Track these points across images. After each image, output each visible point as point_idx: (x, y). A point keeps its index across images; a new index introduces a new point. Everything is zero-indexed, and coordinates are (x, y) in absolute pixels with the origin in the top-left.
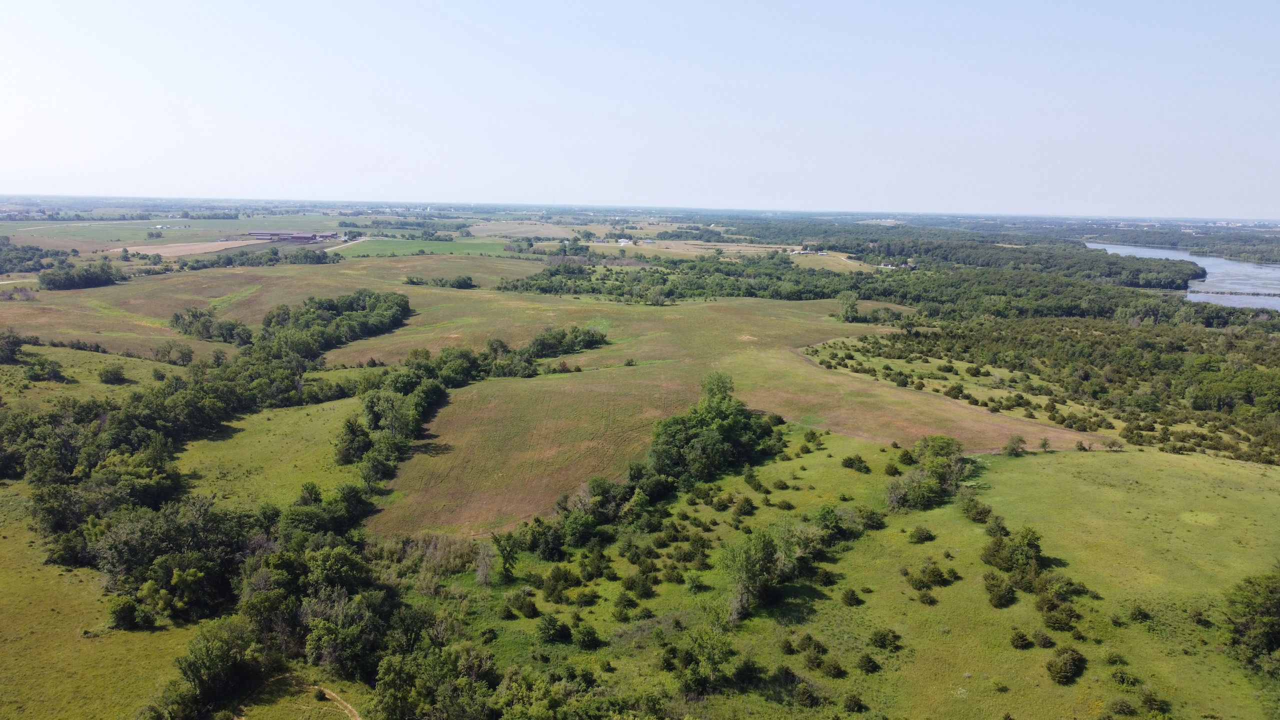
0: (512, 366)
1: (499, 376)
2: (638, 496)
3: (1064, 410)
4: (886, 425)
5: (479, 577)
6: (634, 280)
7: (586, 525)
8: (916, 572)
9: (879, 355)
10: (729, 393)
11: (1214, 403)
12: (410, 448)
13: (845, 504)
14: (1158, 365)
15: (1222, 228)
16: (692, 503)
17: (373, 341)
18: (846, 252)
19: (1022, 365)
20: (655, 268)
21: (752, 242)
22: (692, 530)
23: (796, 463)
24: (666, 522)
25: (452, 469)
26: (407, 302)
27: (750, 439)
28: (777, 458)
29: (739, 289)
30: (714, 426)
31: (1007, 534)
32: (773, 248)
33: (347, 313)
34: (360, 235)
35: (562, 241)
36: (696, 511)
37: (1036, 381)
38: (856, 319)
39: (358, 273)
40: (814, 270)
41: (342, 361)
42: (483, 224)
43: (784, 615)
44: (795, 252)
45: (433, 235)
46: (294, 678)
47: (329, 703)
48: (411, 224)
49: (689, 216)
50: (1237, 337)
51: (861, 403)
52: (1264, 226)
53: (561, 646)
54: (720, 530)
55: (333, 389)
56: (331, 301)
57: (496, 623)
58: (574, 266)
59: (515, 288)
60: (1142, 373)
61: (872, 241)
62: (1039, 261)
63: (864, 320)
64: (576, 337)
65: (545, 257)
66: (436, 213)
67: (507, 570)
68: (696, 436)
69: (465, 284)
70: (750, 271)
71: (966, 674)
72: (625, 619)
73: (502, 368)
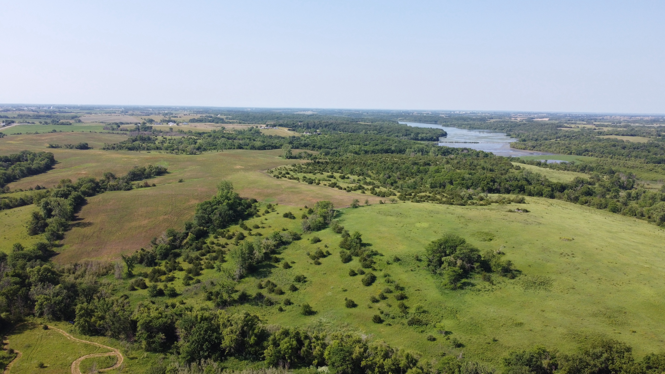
0: (118, 185)
1: (112, 190)
2: (190, 236)
3: (377, 190)
4: (302, 200)
5: (116, 275)
6: (179, 143)
7: (166, 249)
8: (313, 253)
9: (301, 172)
10: (231, 190)
11: (438, 185)
12: (69, 225)
13: (285, 232)
14: (419, 171)
15: (457, 114)
16: (216, 237)
17: (35, 177)
18: (288, 127)
19: (363, 173)
20: (190, 137)
21: (240, 123)
22: (216, 248)
23: (263, 218)
24: (204, 246)
25: (94, 233)
26: (53, 157)
27: (242, 209)
28: (254, 216)
29: (234, 146)
30: (225, 204)
31: (349, 236)
32: (251, 126)
33: (18, 163)
34: (13, 122)
35: (136, 124)
36: (218, 240)
37: (368, 180)
38: (291, 157)
39: (18, 142)
40: (271, 136)
41: (19, 187)
42: (87, 116)
43: (258, 275)
44: (262, 128)
45: (58, 122)
46: (29, 323)
47: (51, 330)
48: (43, 116)
49: (206, 110)
50: (451, 159)
51: (292, 191)
52: (474, 113)
53: (160, 297)
54: (230, 247)
55: (19, 201)
56: (6, 157)
57: (127, 293)
58: (146, 136)
59: (114, 148)
60: (412, 175)
61: (300, 122)
62: (376, 130)
63: (295, 158)
64: (151, 170)
65: (128, 132)
66: (57, 110)
67: (130, 272)
68: (216, 209)
69: (84, 147)
70: (239, 137)
71: (332, 287)
72: (189, 285)
73: (113, 186)
